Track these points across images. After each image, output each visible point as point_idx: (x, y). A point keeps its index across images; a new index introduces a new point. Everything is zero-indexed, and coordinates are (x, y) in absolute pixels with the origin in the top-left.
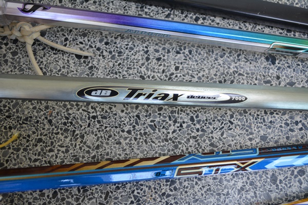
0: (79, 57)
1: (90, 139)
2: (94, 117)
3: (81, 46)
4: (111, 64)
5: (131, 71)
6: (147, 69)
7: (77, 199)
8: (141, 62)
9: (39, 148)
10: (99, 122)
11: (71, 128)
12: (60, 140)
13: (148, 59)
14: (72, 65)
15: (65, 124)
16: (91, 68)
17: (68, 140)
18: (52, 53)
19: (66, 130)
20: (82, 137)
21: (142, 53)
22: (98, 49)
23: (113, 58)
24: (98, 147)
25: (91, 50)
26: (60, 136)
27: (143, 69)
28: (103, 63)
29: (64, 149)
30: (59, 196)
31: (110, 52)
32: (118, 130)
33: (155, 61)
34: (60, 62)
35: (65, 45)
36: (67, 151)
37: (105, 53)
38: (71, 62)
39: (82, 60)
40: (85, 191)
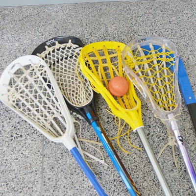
0: (174, 163)
1: (145, 184)
2: (154, 181)
3: (179, 162)
4: (178, 177)
5: (178, 186)
6: (183, 192)
7: (123, 190)
8: (184, 188)
9: (134, 167)
10: (153, 184)
11: (146, 175)
12: (140, 173)
13: (187, 190)
14: (170, 163)
15: (146, 172)
16: (172, 170)
17: (141, 176)
18: (171, 152)
19: (144, 174)
20: (145, 181)
21: (188, 186)
22: (181, 169)
23: (181, 176)
24: (144, 188)
25: (179, 166)
26: (141, 172)
27: (182, 190)
28: (176, 174)
29: (137, 176)
30: (121, 183)
31: (182, 174)
32: (154, 192)
33: (188, 193)
34: (168, 158)
35: (176, 156)
36: (137, 178)
37: (181, 172)
38: (171, 161)
39: (173, 165)
40: (127, 191)
